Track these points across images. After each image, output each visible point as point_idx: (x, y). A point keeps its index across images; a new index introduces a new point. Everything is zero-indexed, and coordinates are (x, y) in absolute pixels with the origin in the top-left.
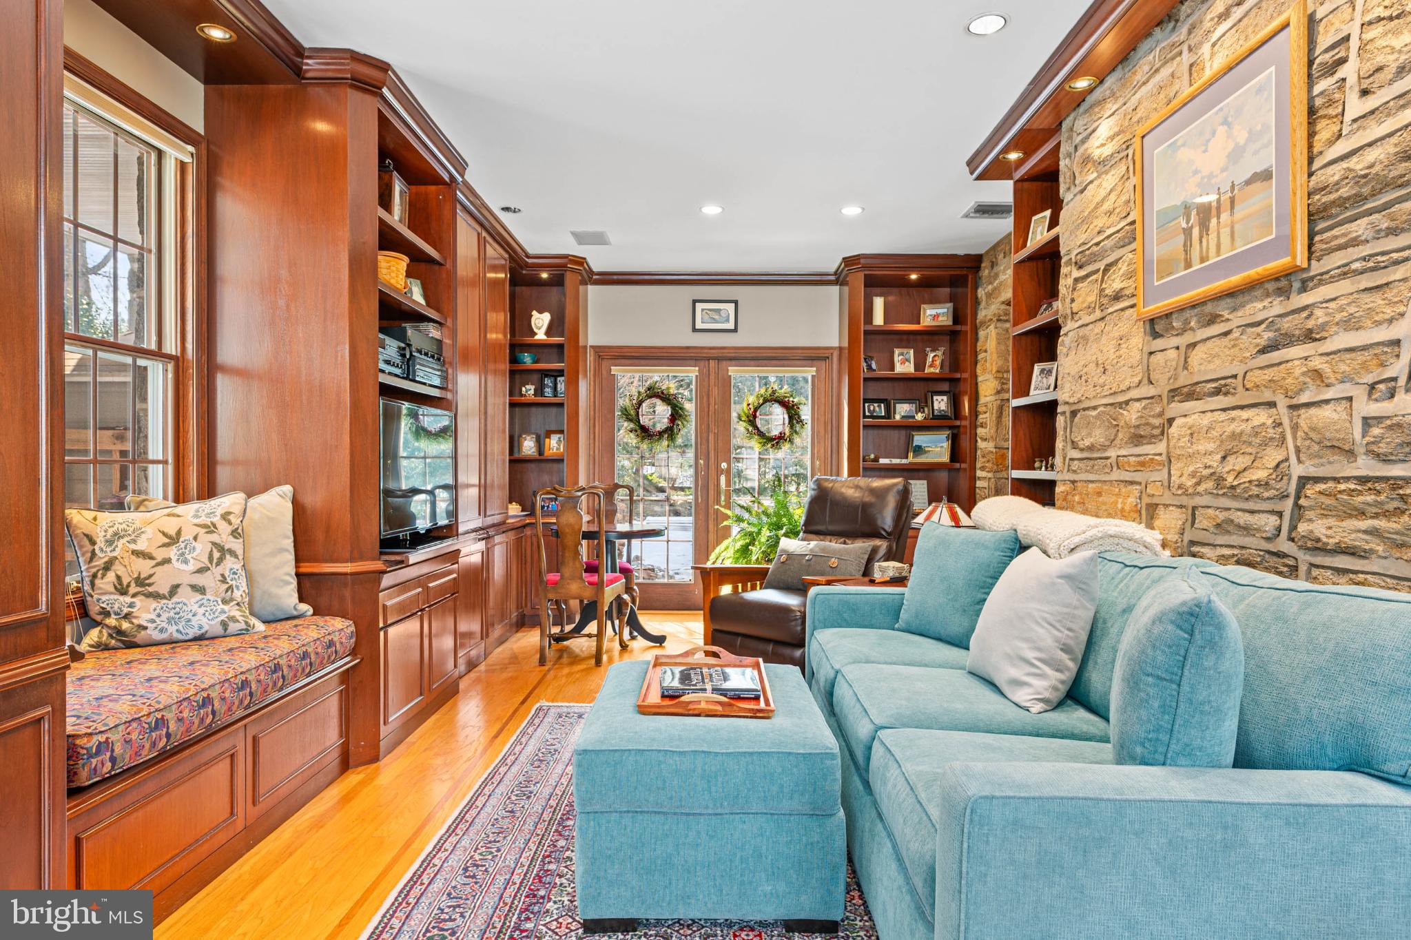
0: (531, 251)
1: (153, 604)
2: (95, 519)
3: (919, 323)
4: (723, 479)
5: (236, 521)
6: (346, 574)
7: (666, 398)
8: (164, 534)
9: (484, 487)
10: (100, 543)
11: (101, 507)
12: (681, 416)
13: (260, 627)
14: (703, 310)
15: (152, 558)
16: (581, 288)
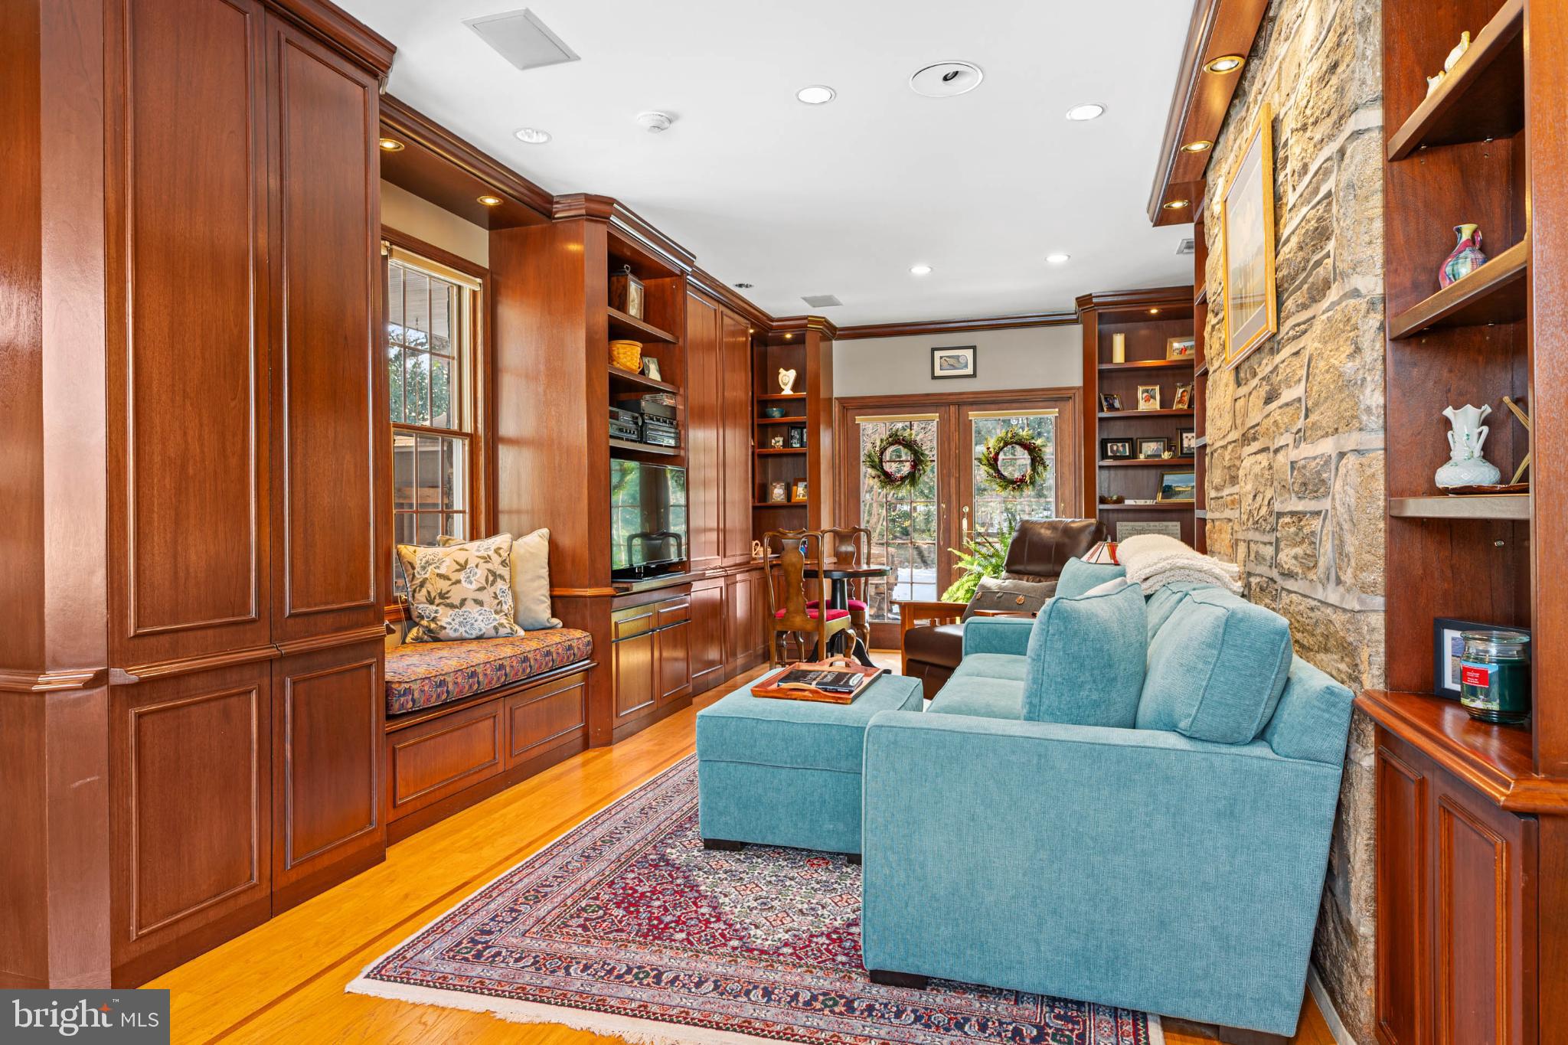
0: (774, 315)
1: (451, 612)
2: (415, 552)
3: (1164, 358)
4: (965, 522)
5: (504, 554)
6: (585, 597)
7: (909, 445)
8: (457, 563)
9: (723, 531)
10: (418, 569)
11: (421, 543)
12: (922, 461)
13: (521, 633)
14: (941, 358)
15: (449, 579)
16: (823, 345)
